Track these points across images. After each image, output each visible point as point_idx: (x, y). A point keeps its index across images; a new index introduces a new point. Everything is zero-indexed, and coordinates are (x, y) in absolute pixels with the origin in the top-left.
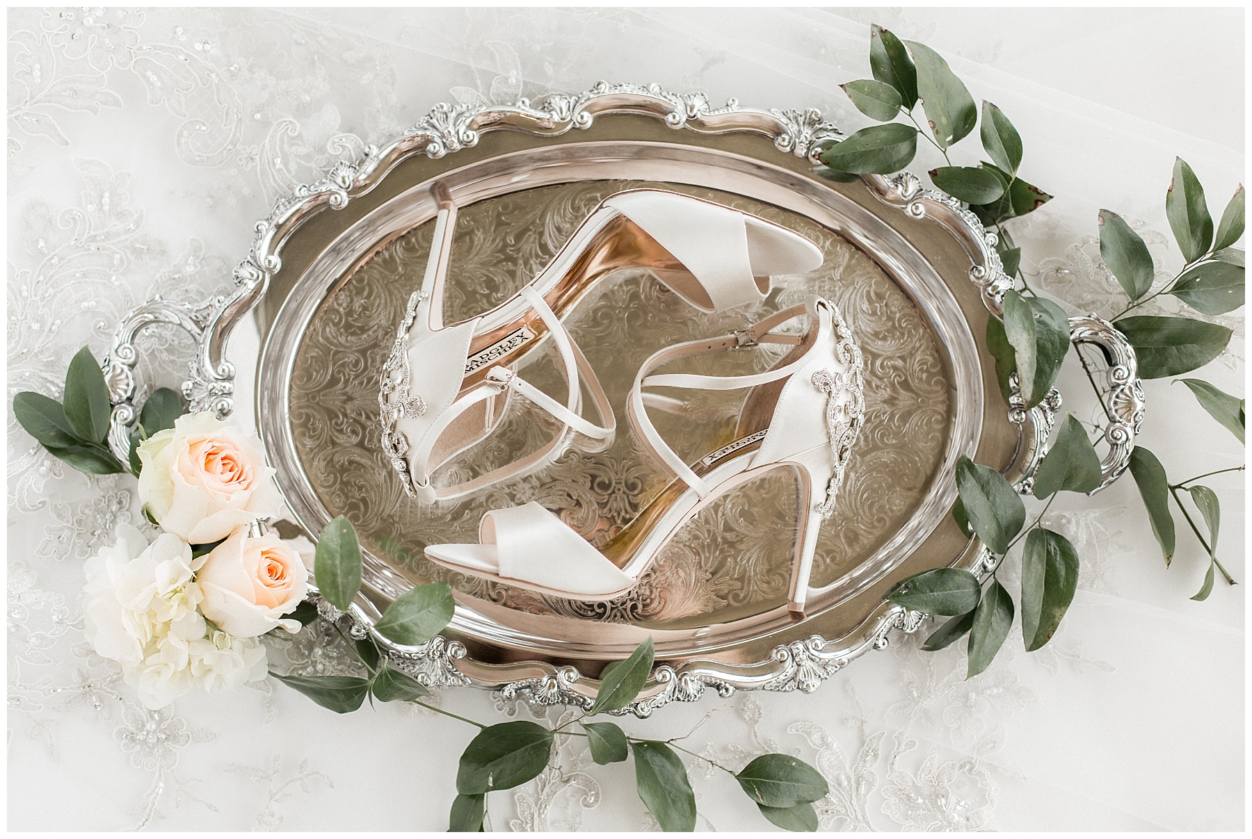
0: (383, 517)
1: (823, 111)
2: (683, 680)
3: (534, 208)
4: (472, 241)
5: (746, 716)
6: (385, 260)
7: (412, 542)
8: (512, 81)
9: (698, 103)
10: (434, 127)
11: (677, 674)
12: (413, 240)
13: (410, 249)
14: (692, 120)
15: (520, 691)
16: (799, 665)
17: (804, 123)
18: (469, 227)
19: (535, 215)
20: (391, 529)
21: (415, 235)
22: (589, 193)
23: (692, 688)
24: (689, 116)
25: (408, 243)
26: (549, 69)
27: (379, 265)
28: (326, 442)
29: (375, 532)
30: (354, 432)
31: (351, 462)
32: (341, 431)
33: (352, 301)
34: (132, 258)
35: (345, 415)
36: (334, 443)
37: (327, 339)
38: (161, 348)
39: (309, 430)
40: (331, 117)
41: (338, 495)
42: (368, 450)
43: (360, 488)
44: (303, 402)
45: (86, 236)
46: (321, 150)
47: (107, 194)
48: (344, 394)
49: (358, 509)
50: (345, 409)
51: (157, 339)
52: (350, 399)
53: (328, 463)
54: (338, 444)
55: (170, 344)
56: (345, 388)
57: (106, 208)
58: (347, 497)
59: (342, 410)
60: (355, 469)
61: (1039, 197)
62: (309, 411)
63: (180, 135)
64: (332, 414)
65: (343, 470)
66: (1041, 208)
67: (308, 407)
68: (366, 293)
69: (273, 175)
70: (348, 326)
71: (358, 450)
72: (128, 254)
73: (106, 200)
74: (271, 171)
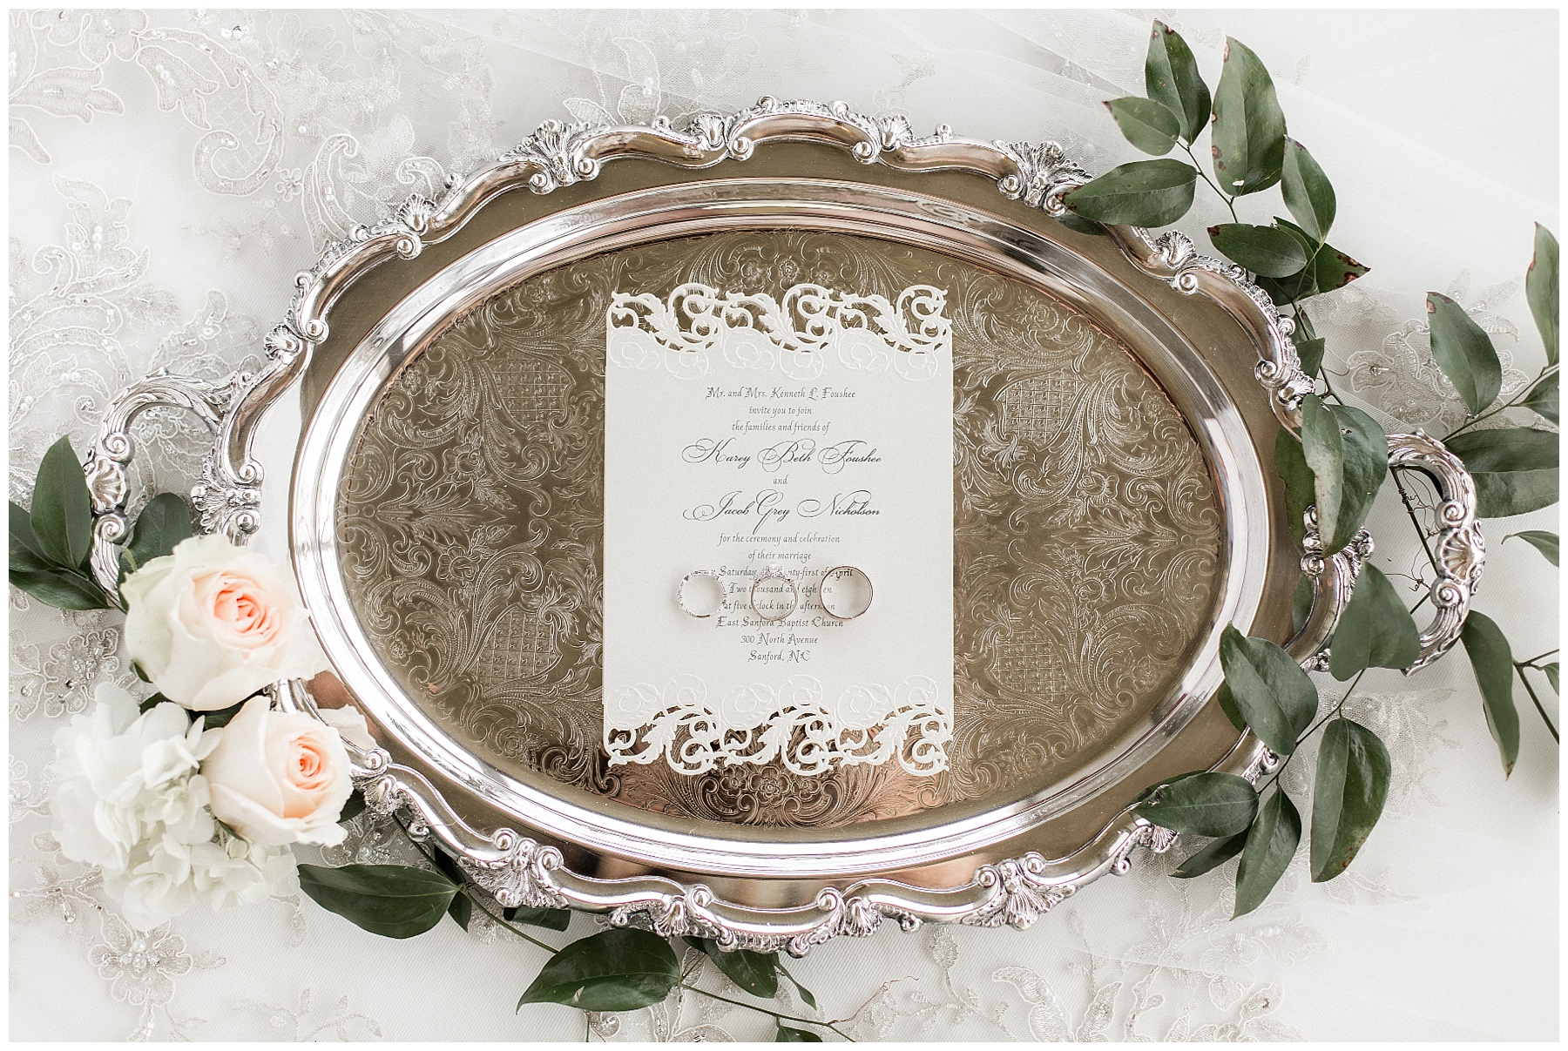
0: (457, 675)
1: (1063, 143)
2: (854, 906)
3: (671, 264)
4: (587, 304)
5: (936, 957)
6: (469, 329)
7: (495, 709)
8: (647, 92)
9: (897, 129)
10: (540, 152)
11: (845, 899)
12: (509, 302)
13: (504, 314)
14: (891, 154)
15: (633, 916)
16: (1009, 893)
17: (1039, 160)
18: (583, 287)
19: (672, 274)
20: (467, 690)
21: (512, 296)
22: (746, 247)
23: (864, 920)
24: (885, 148)
25: (501, 307)
26: (696, 76)
27: (462, 335)
28: (384, 572)
29: (445, 695)
30: (421, 559)
31: (416, 600)
32: (405, 557)
33: (424, 381)
34: (130, 315)
35: (410, 536)
36: (394, 574)
37: (389, 433)
38: (166, 437)
39: (361, 554)
40: (401, 134)
41: (398, 643)
42: (440, 584)
43: (428, 635)
44: (354, 516)
45: (69, 284)
46: (388, 176)
47: (99, 229)
48: (410, 508)
49: (424, 662)
50: (410, 528)
51: (161, 426)
52: (418, 514)
53: (386, 600)
54: (399, 574)
55: (179, 433)
56: (411, 499)
57: (98, 246)
58: (410, 647)
59: (406, 528)
60: (422, 608)
61: (1351, 270)
62: (362, 529)
63: (199, 152)
64: (392, 534)
65: (405, 609)
66: (1353, 283)
67: (360, 523)
68: (443, 371)
69: (322, 209)
70: (417, 416)
71: (428, 584)
72: (126, 310)
73: (98, 236)
74: (320, 204)
